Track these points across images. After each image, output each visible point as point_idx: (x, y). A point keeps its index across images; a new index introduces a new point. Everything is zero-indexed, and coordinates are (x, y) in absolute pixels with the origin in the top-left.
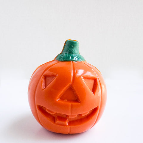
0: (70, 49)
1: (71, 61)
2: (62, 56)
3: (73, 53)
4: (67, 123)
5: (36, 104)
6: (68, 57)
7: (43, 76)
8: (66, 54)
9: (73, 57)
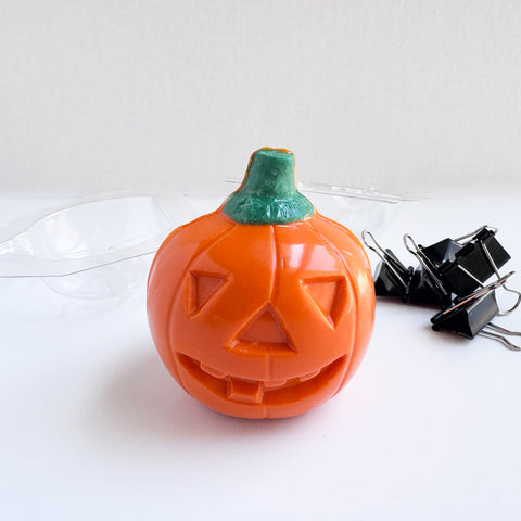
0: (267, 183)
1: (271, 224)
2: (243, 203)
3: (275, 195)
4: (258, 397)
5: (173, 350)
6: (262, 209)
7: (188, 275)
8: (255, 196)
9: (274, 212)
